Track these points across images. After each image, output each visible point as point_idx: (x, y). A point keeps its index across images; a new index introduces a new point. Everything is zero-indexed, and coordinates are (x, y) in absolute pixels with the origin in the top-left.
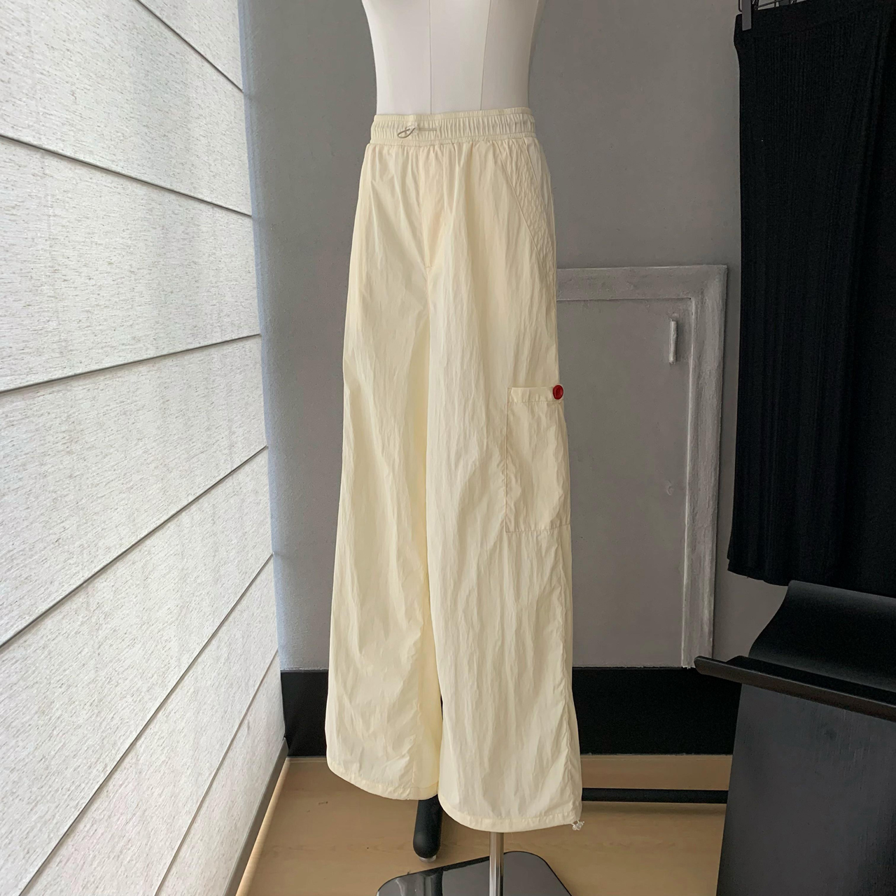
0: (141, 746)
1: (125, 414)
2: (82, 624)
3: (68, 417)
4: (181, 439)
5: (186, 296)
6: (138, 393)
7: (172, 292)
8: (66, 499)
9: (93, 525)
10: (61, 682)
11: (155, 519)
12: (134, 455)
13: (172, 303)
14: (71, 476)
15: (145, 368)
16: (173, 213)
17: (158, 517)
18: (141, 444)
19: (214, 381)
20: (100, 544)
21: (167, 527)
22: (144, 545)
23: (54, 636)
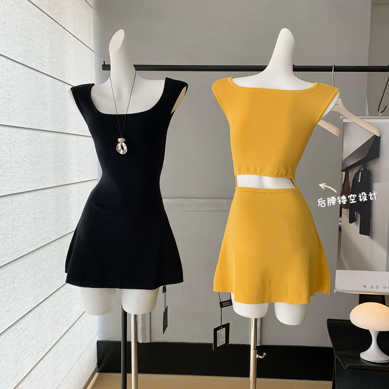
0: (33, 373)
1: (36, 265)
2: (14, 335)
3: (14, 272)
6: (42, 256)
8: (12, 297)
9: (21, 303)
10: (4, 355)
12: (39, 277)
14: (14, 290)
15: (45, 247)
16: (62, 192)
18: (42, 273)
20: (23, 309)
22: (40, 305)
23: (3, 340)
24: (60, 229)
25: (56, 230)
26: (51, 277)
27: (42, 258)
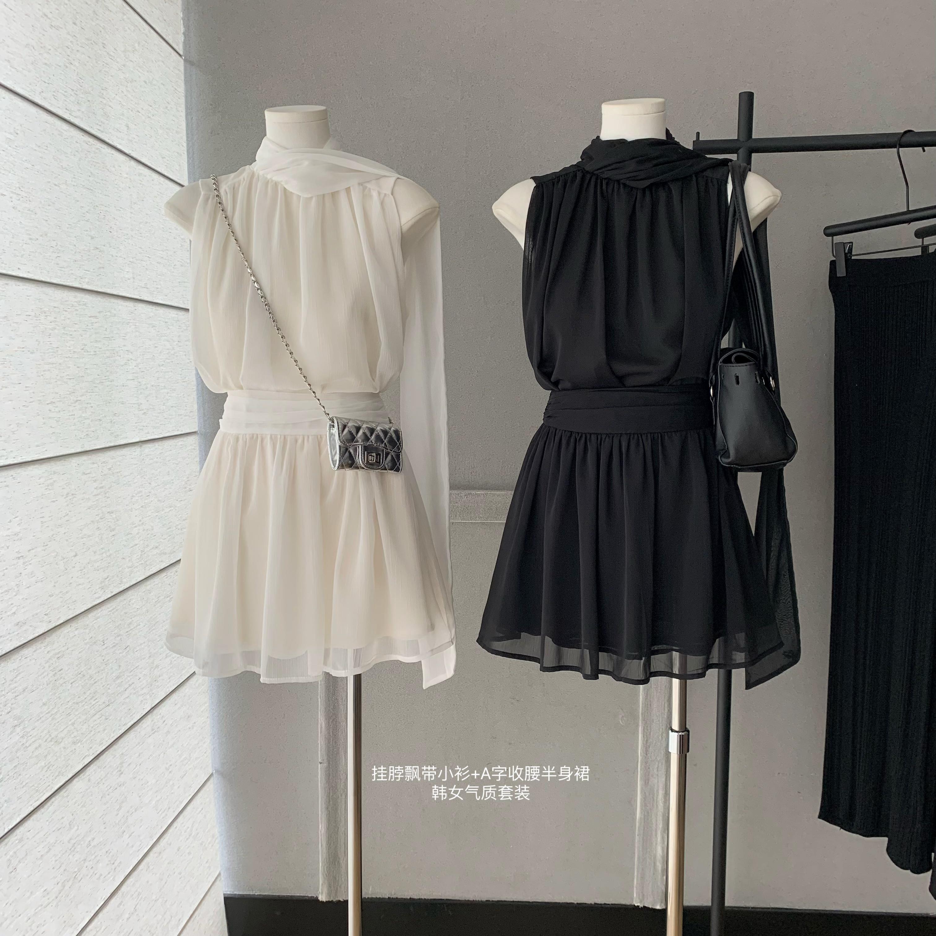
4: (77, 703)
5: (95, 552)
6: (18, 678)
7: (75, 556)
11: (30, 803)
13: (74, 567)
16: (84, 474)
17: (37, 798)
18: (18, 729)
19: (130, 623)
21: (49, 804)
24: (81, 587)
25: (67, 592)
26: (51, 741)
27: (15, 685)
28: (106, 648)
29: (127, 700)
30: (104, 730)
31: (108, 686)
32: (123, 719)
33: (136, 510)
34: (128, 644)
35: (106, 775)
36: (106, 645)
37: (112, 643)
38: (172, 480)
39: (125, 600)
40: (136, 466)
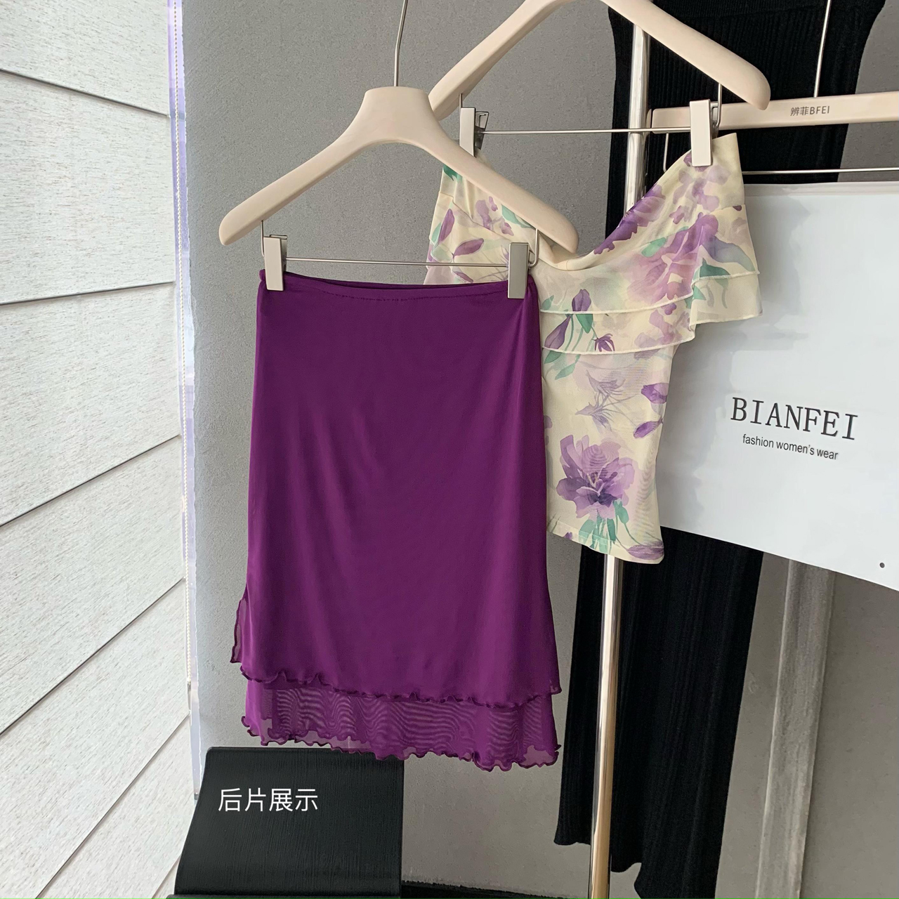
28: (20, 582)
29: (57, 647)
30: (17, 694)
31: (24, 634)
32: (49, 673)
33: (72, 389)
34: (57, 573)
35: (21, 754)
36: (20, 579)
37: (30, 574)
38: (133, 347)
39: (53, 513)
40: (73, 328)
